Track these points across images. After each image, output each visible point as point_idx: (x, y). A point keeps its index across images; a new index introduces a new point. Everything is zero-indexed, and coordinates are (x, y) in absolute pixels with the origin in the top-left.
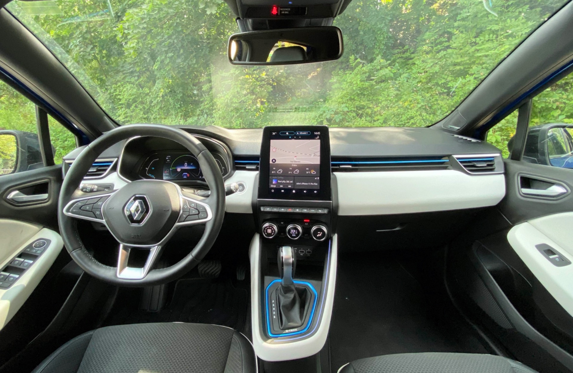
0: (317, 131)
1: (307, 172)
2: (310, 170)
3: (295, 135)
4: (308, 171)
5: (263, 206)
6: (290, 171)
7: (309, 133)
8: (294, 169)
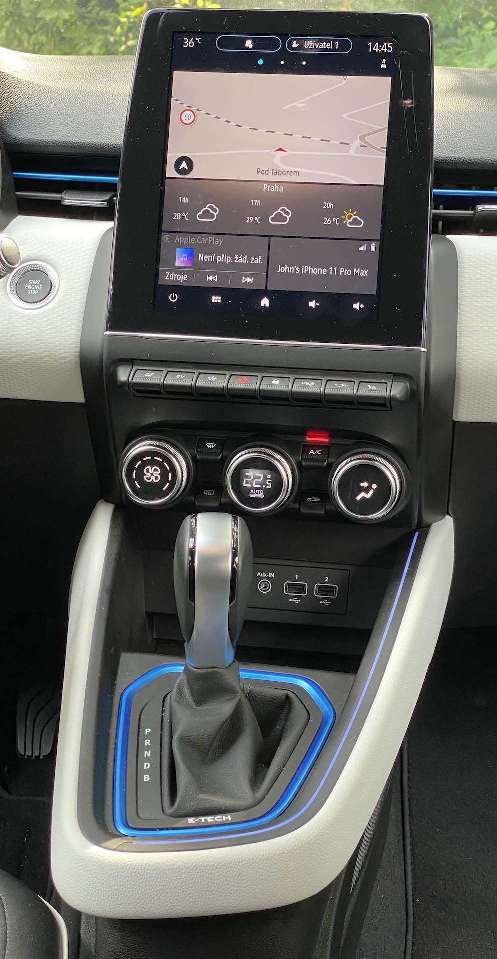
0: (381, 40)
1: (327, 221)
2: (338, 212)
3: (283, 54)
4: (329, 213)
5: (131, 361)
6: (255, 211)
7: (344, 46)
8: (272, 202)
